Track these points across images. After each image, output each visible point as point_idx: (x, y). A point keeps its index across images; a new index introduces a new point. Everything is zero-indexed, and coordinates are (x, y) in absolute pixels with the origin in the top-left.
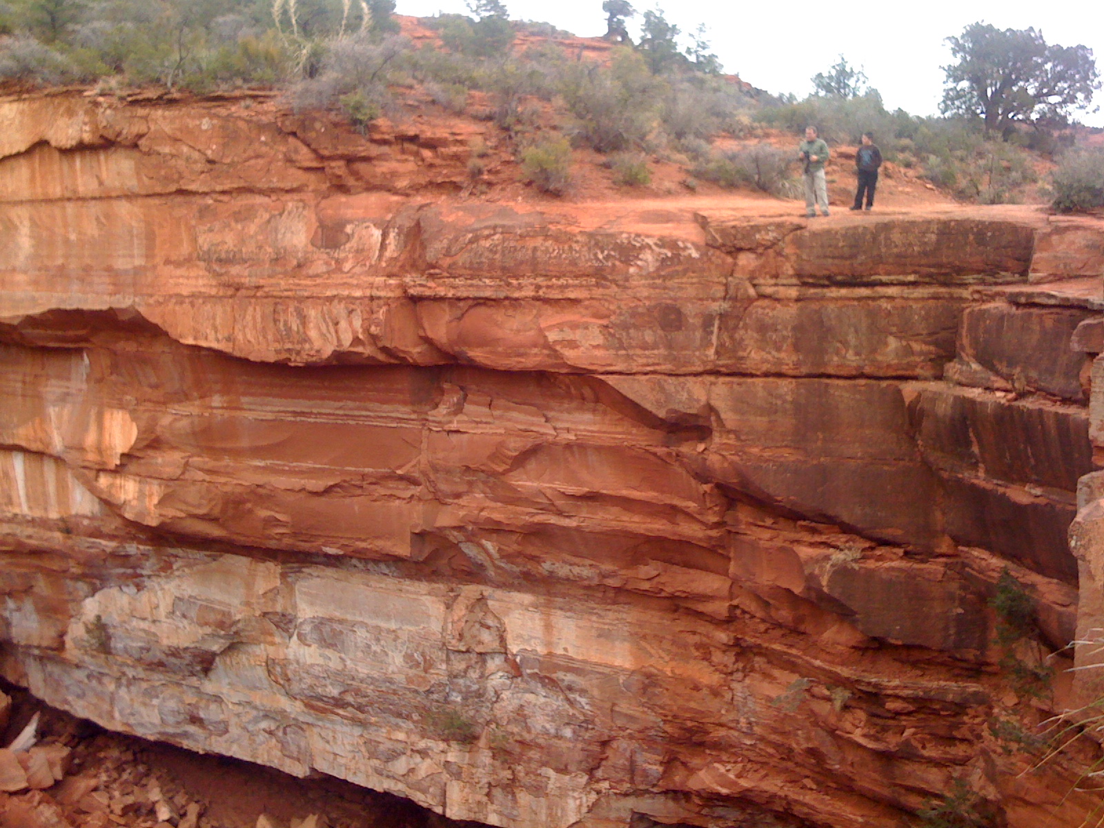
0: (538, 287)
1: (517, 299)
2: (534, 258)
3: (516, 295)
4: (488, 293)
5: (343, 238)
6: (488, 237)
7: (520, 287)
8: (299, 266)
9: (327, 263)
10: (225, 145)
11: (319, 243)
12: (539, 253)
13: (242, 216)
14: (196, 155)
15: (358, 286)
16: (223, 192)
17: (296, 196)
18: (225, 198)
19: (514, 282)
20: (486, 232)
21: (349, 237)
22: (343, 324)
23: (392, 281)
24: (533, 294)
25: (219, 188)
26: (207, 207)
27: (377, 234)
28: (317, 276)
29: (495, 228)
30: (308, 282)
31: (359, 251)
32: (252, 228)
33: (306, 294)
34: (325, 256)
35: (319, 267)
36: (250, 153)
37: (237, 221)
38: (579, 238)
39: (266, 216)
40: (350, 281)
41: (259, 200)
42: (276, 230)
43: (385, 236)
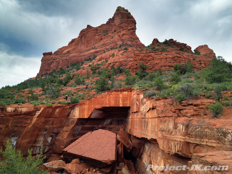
0: (207, 142)
1: (203, 145)
2: (206, 134)
3: (202, 144)
4: (198, 143)
5: (177, 127)
6: (198, 128)
7: (203, 142)
8: (171, 133)
9: (175, 133)
10: (164, 108)
11: (174, 128)
12: (207, 133)
13: (165, 122)
14: (161, 109)
15: (179, 138)
16: (163, 117)
17: (171, 118)
18: (163, 118)
19: (203, 140)
20: (198, 127)
21: (178, 127)
22: (176, 147)
23: (183, 138)
24: (206, 144)
25: (163, 116)
26: (161, 120)
27: (182, 126)
28: (173, 135)
29: (199, 126)
30: (172, 136)
31: (179, 130)
32: (166, 124)
33: (172, 139)
34: (174, 131)
35: (174, 133)
36: (167, 109)
37: (164, 123)
38: (215, 129)
39: (168, 122)
40: (178, 137)
41: (167, 118)
42: (169, 125)
43: (183, 127)
